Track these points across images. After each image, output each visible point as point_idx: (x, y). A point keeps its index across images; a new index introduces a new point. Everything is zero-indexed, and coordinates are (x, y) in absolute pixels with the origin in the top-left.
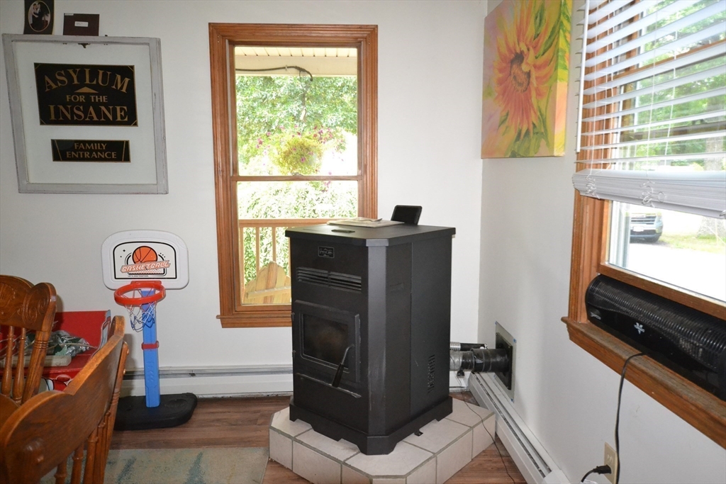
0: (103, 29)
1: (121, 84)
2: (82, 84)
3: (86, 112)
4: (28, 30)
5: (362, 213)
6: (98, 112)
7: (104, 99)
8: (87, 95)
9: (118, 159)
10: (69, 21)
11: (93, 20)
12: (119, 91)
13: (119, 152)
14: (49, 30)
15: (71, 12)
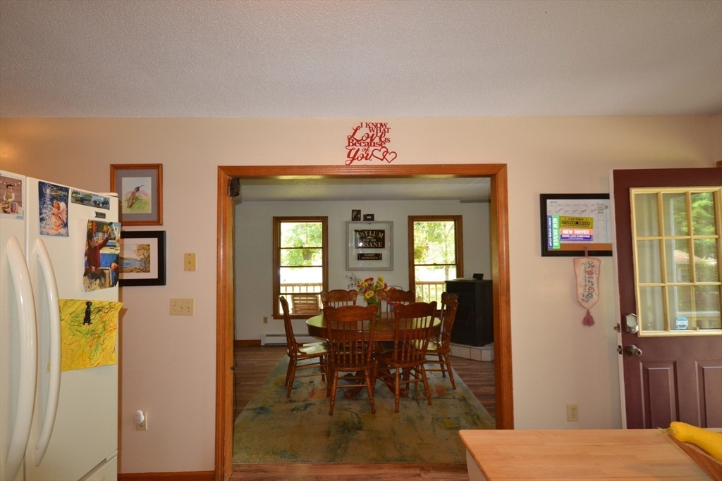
0: (375, 218)
1: (381, 235)
2: (369, 235)
3: (369, 244)
4: (353, 220)
5: (458, 277)
6: (373, 244)
7: (375, 240)
8: (370, 239)
9: (378, 259)
10: (365, 216)
11: (372, 216)
12: (380, 238)
13: (378, 257)
14: (360, 220)
15: (366, 214)
